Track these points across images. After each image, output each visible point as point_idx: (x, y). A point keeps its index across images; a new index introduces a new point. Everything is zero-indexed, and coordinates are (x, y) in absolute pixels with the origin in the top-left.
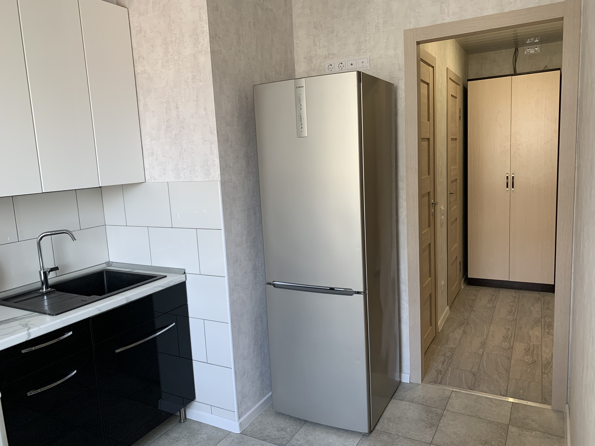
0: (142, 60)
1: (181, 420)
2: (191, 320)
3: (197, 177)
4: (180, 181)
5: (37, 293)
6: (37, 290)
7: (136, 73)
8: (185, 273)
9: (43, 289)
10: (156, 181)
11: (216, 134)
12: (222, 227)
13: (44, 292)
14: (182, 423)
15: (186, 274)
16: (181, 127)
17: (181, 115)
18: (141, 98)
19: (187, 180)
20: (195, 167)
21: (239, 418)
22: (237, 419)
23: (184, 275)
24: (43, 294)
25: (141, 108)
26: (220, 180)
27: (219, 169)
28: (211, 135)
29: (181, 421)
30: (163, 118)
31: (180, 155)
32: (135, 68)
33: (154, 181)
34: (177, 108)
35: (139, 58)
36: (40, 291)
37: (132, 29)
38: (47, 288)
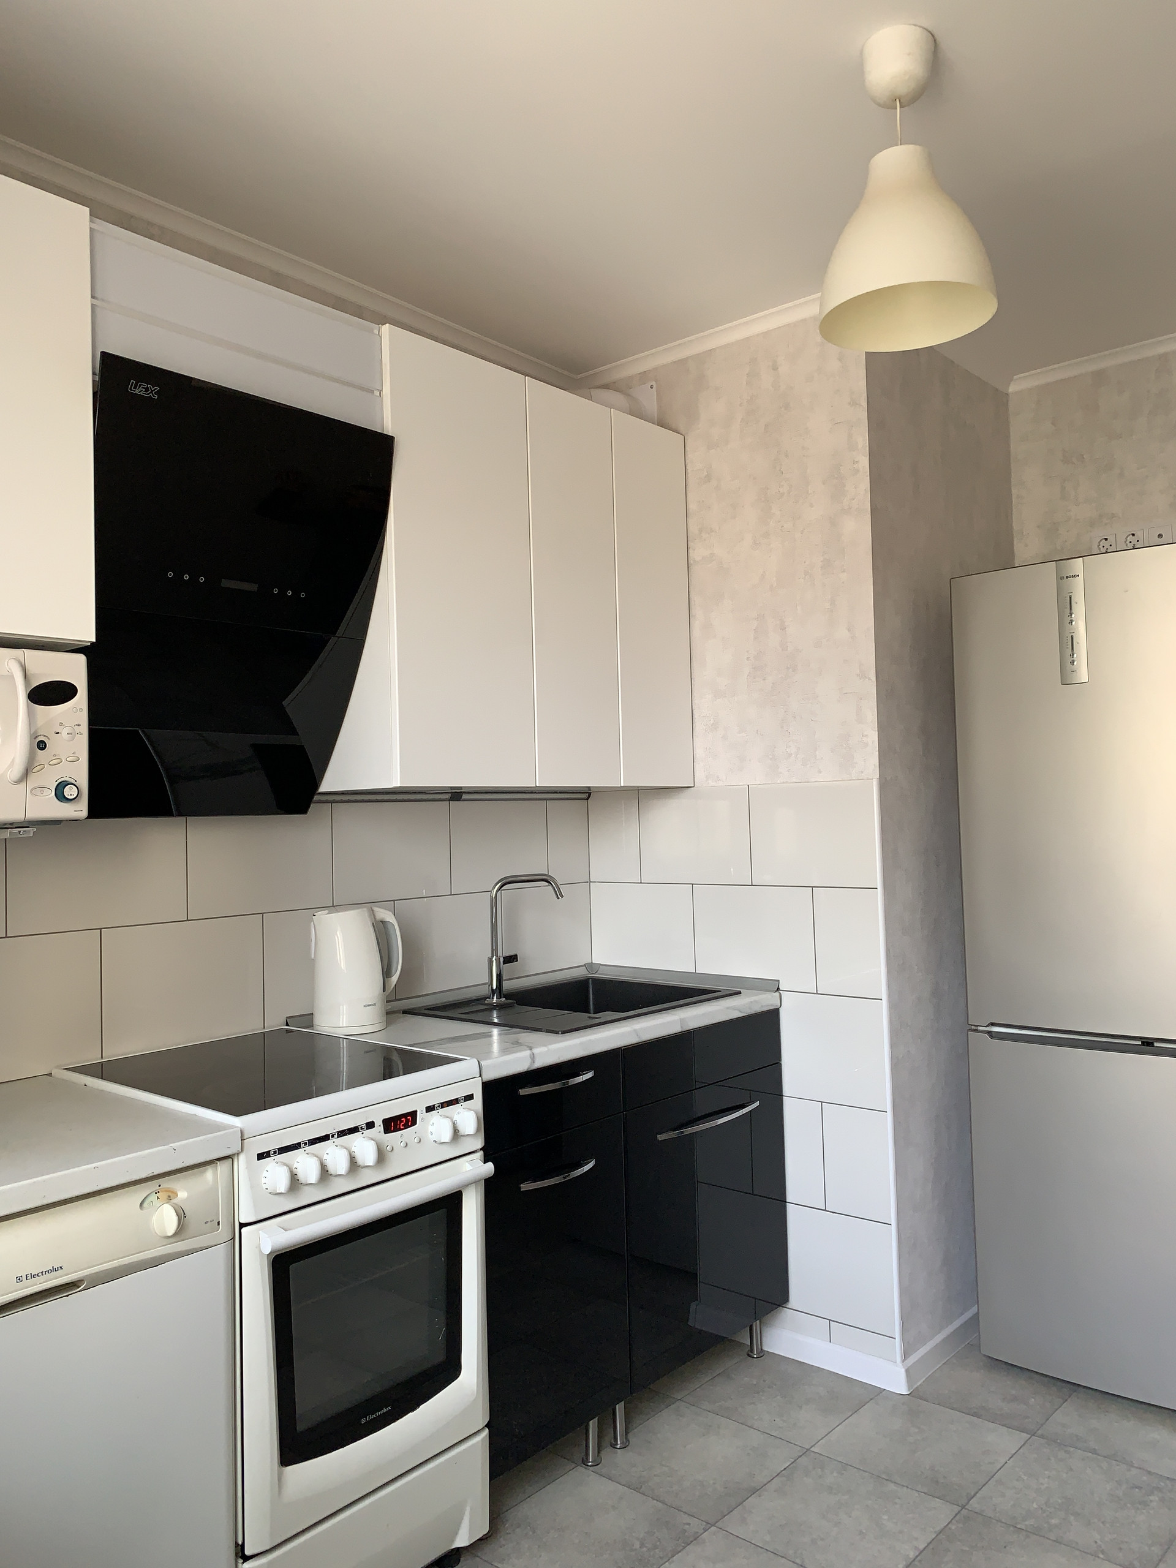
0: (707, 535)
1: (752, 1350)
2: (787, 1103)
3: (820, 772)
4: (779, 782)
5: (482, 1004)
6: (480, 1000)
7: (691, 562)
8: (778, 989)
9: (493, 998)
10: (720, 784)
11: (874, 679)
12: (879, 884)
13: (495, 1003)
14: (755, 1359)
15: (780, 993)
16: (788, 668)
17: (791, 642)
18: (698, 612)
19: (795, 780)
20: (817, 753)
21: (906, 1355)
22: (899, 1359)
23: (777, 994)
24: (492, 1008)
25: (696, 632)
26: (878, 777)
27: (877, 753)
28: (862, 680)
29: (752, 1354)
30: (748, 652)
31: (782, 727)
32: (691, 551)
33: (714, 784)
34: (783, 628)
35: (700, 530)
36: (486, 1002)
37: (689, 475)
38: (499, 997)
